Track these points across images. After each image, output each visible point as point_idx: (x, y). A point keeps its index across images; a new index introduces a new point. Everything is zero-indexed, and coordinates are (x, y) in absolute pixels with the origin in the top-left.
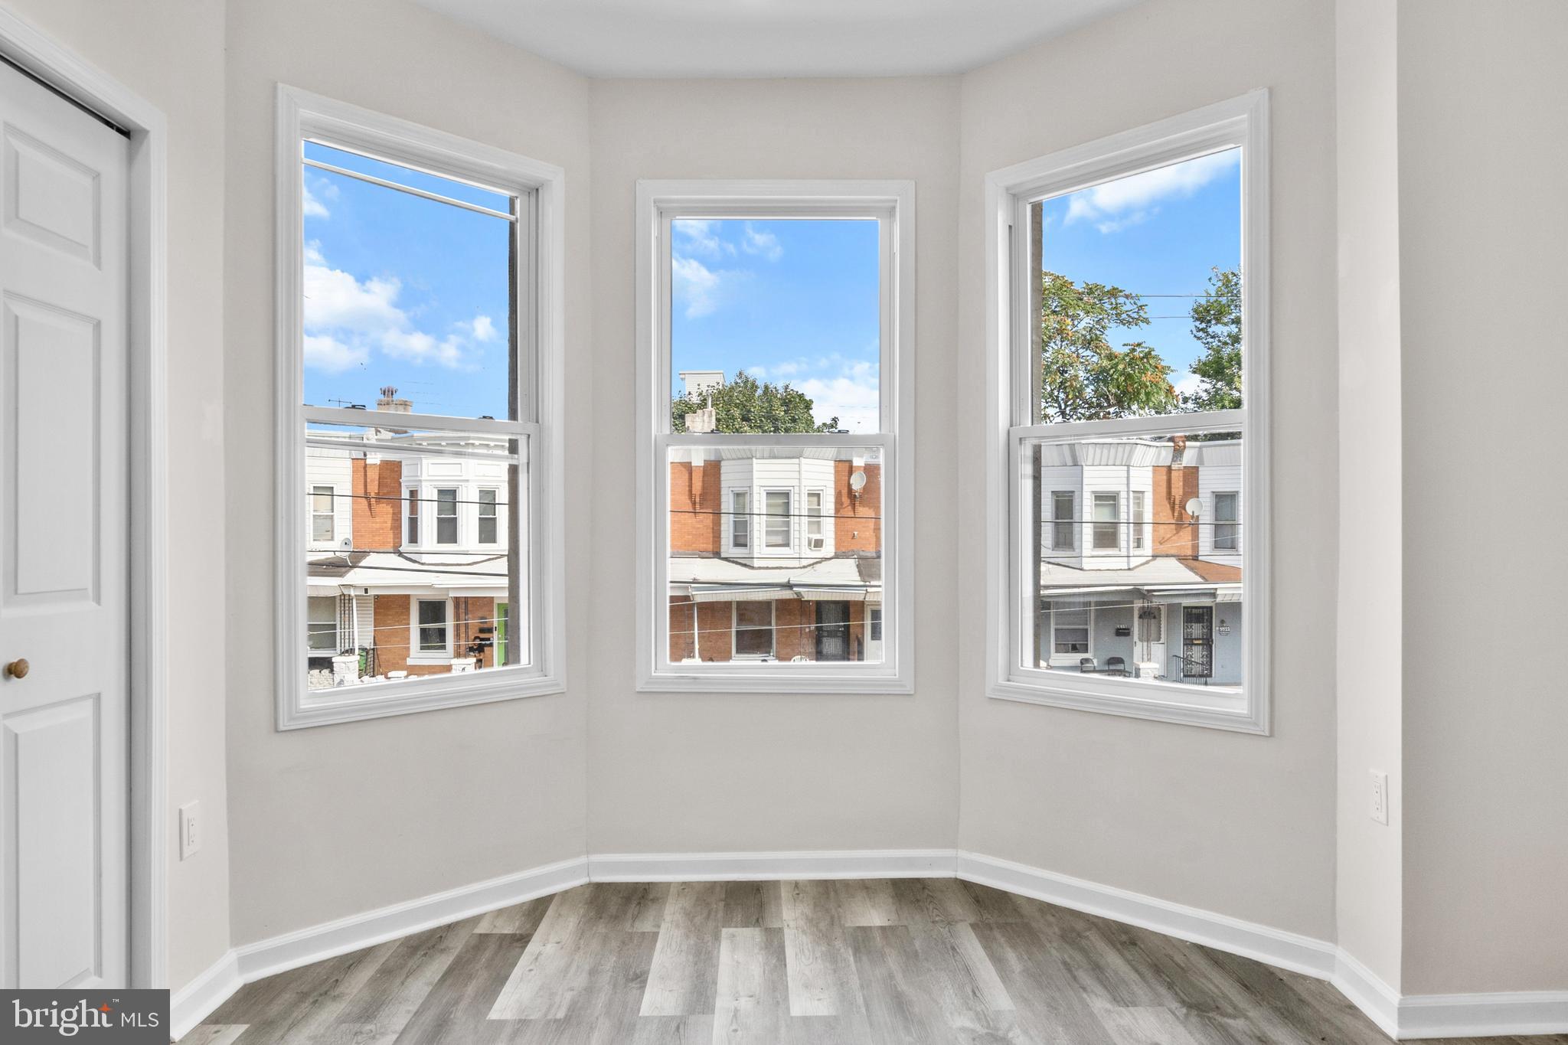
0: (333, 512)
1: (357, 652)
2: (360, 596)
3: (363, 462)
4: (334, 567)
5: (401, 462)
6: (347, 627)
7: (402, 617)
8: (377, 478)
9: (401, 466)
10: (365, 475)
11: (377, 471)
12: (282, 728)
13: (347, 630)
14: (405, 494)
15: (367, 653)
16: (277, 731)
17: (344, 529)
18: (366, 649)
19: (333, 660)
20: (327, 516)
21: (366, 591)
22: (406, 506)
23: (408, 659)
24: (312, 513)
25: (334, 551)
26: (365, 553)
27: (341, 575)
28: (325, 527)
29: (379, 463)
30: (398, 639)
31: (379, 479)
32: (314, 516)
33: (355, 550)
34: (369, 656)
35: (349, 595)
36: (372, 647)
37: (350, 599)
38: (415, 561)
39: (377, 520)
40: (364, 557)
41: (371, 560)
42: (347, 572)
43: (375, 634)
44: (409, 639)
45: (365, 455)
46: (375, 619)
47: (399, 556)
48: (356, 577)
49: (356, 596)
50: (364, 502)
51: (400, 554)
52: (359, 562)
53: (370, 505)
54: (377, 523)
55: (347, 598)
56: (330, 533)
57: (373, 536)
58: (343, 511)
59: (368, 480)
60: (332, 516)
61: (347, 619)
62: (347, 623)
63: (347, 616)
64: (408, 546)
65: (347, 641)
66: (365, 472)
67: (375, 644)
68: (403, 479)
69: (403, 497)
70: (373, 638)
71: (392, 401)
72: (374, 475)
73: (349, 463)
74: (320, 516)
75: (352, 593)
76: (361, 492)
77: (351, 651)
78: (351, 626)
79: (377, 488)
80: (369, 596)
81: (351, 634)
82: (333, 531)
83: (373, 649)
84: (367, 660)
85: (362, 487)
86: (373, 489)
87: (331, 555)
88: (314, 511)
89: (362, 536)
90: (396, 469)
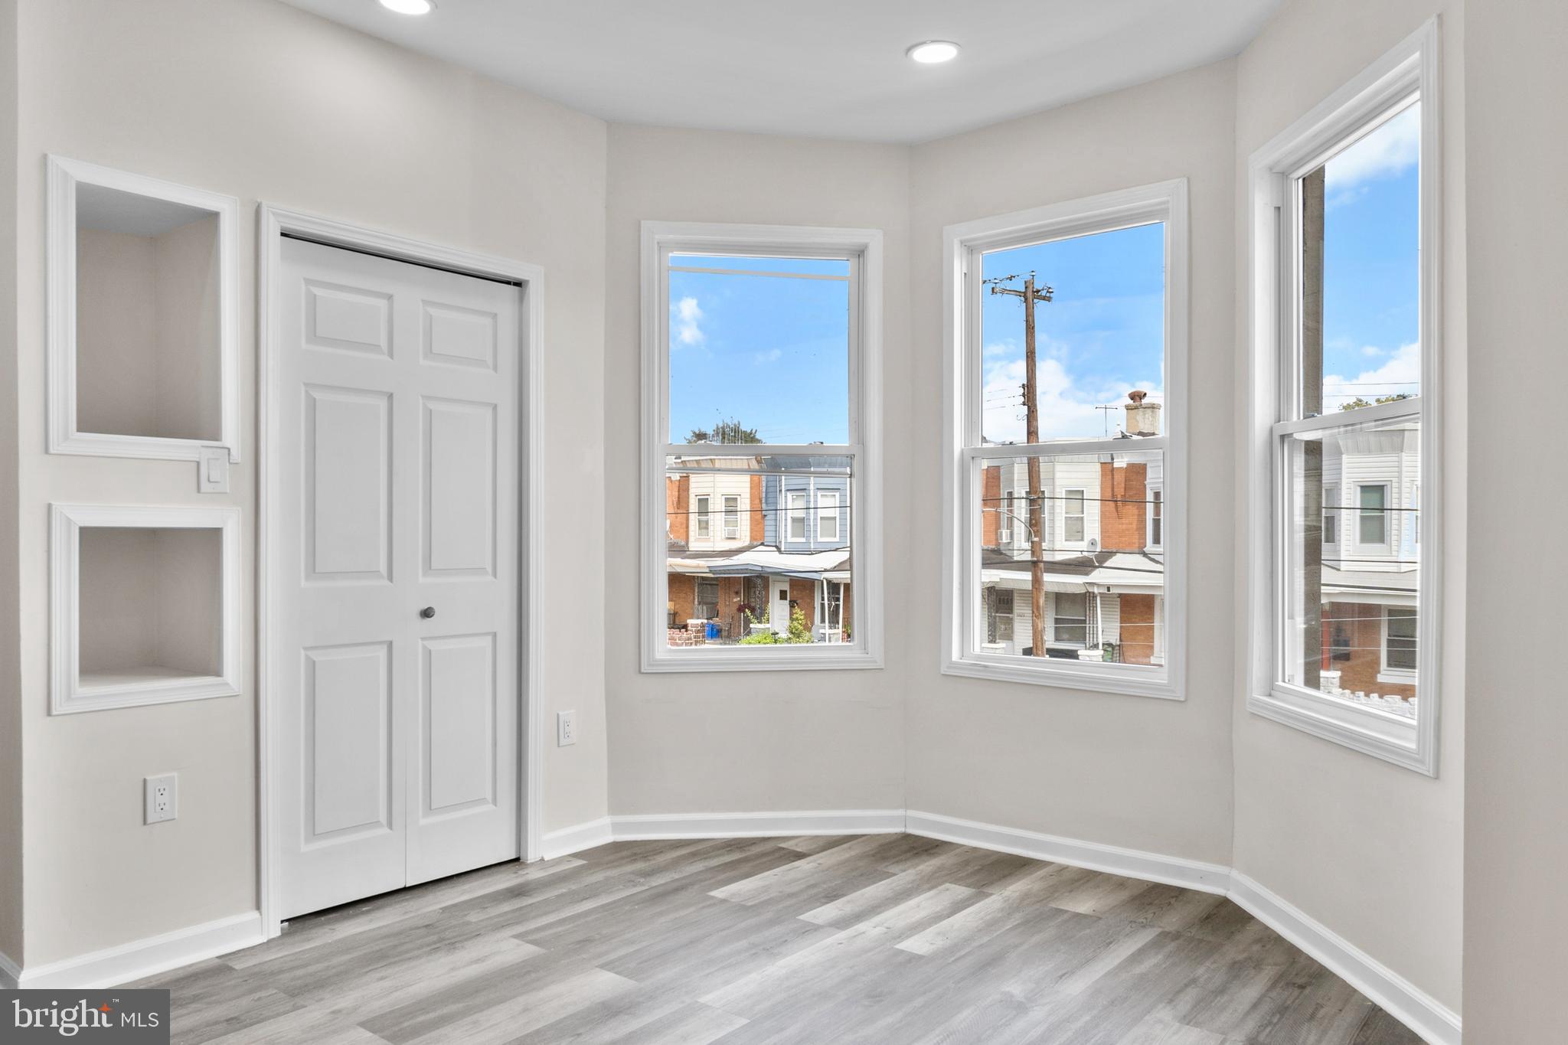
0: (1083, 513)
1: (1101, 646)
2: (1103, 593)
3: (1110, 465)
4: (1081, 566)
5: (1146, 465)
6: (1091, 622)
7: (1146, 616)
8: (1124, 480)
9: (1146, 468)
10: (1113, 478)
11: (1123, 475)
12: (643, 671)
13: (1091, 626)
14: (1150, 497)
15: (1113, 649)
16: (640, 672)
17: (1093, 529)
18: (1112, 644)
19: (1079, 653)
20: (1078, 517)
21: (1109, 590)
22: (1150, 508)
23: (1152, 657)
24: (1064, 515)
25: (1081, 551)
26: (1111, 554)
27: (1087, 574)
28: (1075, 529)
29: (1125, 466)
30: (1142, 638)
31: (1126, 481)
32: (1066, 517)
33: (1103, 550)
34: (1115, 652)
35: (1093, 593)
36: (1118, 643)
37: (1094, 596)
38: (1157, 562)
39: (1124, 521)
40: (1111, 557)
41: (1117, 560)
42: (1091, 571)
43: (1121, 631)
44: (1153, 638)
45: (1113, 459)
46: (1121, 617)
47: (1144, 556)
48: (1099, 576)
49: (1100, 593)
50: (1112, 504)
51: (1145, 555)
52: (1105, 561)
53: (1116, 506)
54: (1123, 524)
55: (1092, 595)
56: (1080, 534)
57: (1120, 537)
58: (1093, 513)
59: (1115, 483)
60: (1082, 518)
61: (1091, 615)
62: (1091, 619)
63: (1091, 612)
64: (1153, 547)
65: (1091, 636)
66: (1113, 475)
67: (1121, 640)
68: (1147, 481)
69: (1147, 500)
70: (1119, 634)
71: (1141, 405)
72: (1119, 478)
73: (1098, 467)
74: (1071, 518)
75: (1096, 590)
76: (1109, 495)
77: (1096, 646)
78: (1095, 622)
79: (1123, 490)
80: (1111, 594)
81: (1095, 629)
82: (1083, 532)
83: (1119, 646)
84: (1113, 653)
85: (1110, 490)
86: (1120, 492)
87: (1079, 555)
88: (1066, 513)
89: (1109, 537)
90: (1141, 472)
